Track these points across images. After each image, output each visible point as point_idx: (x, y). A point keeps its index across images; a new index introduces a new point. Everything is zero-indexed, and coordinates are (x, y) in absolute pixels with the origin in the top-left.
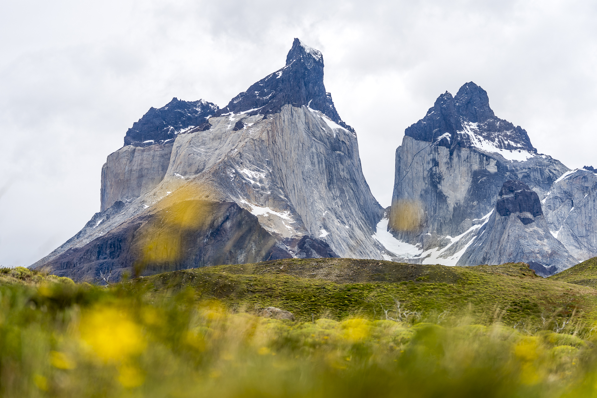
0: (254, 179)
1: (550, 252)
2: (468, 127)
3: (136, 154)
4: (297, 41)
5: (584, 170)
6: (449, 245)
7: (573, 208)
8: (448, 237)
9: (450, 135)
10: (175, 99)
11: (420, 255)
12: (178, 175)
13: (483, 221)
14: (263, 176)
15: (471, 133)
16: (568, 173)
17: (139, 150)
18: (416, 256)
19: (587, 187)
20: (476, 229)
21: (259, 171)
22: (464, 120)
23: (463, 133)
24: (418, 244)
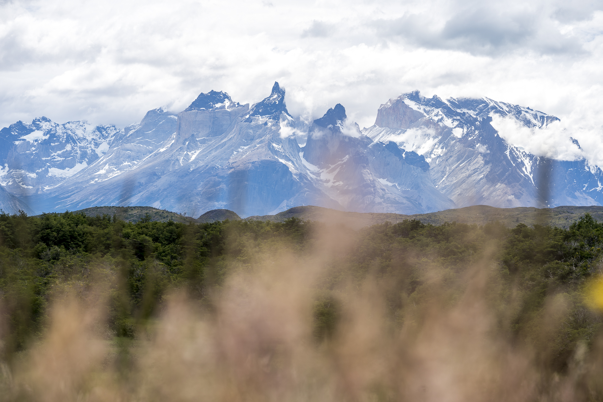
0: (278, 148)
1: (372, 180)
2: (338, 122)
3: (198, 114)
4: (276, 84)
5: (379, 143)
6: (330, 169)
7: (374, 157)
8: (330, 165)
9: (333, 126)
10: (212, 91)
11: (319, 171)
12: (244, 140)
13: (343, 160)
14: (280, 147)
15: (339, 125)
16: (373, 143)
17: (200, 112)
18: (318, 171)
19: (380, 150)
20: (341, 163)
21: (278, 145)
22: (337, 119)
23: (337, 125)
24: (317, 166)
